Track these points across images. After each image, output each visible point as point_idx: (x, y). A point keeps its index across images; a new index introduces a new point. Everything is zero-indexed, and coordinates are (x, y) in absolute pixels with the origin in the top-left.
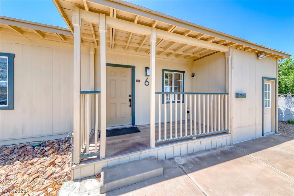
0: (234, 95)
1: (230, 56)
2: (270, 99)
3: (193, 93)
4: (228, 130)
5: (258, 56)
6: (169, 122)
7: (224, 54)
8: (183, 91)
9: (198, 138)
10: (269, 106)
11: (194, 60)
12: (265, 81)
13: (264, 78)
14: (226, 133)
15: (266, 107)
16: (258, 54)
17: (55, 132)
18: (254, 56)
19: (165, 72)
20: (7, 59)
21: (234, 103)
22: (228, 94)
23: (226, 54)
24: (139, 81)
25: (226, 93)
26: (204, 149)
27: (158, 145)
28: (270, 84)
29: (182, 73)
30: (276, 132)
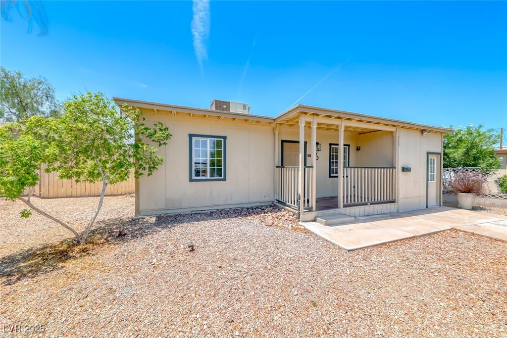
0: (400, 169)
1: (397, 135)
2: (435, 173)
3: (365, 168)
4: (395, 199)
5: (422, 133)
6: (337, 197)
7: (392, 132)
8: (349, 165)
9: (371, 204)
10: (433, 180)
11: (360, 134)
12: (430, 155)
13: (428, 153)
14: (393, 202)
15: (431, 180)
16: (422, 131)
17: (251, 200)
18: (419, 133)
19: (332, 146)
20: (221, 141)
21: (401, 176)
22: (395, 168)
23: (394, 133)
24: (310, 156)
25: (393, 167)
26: (376, 213)
27: (345, 206)
28: (435, 159)
29: (348, 147)
30: (440, 206)
